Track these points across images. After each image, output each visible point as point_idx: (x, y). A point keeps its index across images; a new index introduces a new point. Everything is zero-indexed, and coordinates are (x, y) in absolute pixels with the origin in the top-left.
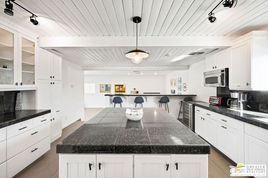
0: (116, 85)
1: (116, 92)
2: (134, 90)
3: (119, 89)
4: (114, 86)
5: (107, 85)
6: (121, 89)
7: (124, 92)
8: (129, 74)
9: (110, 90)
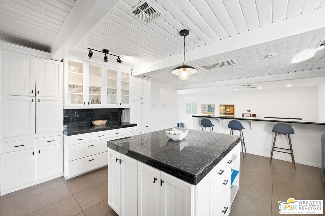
0: (220, 106)
1: (220, 114)
2: (249, 113)
3: (226, 110)
4: (219, 106)
5: (210, 105)
6: (228, 110)
7: (233, 114)
8: (237, 90)
9: (213, 111)
